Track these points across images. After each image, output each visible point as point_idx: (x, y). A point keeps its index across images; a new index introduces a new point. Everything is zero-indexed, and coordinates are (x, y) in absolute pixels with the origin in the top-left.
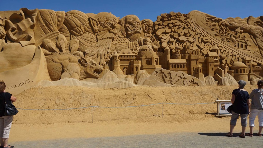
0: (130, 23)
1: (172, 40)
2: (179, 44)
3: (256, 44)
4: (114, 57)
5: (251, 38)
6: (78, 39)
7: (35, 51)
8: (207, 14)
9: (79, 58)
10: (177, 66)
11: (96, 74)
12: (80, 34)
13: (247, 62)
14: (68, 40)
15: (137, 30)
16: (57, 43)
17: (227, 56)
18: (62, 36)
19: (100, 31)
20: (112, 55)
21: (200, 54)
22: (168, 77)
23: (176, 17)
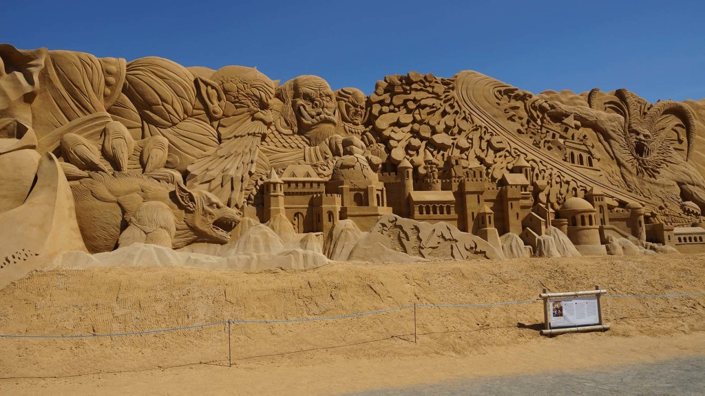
0: (307, 97)
1: (416, 142)
2: (435, 153)
3: (612, 155)
4: (268, 184)
5: (600, 141)
6: (164, 136)
7: (38, 168)
8: (496, 80)
9: (172, 188)
10: (431, 208)
11: (221, 233)
12: (172, 123)
13: (594, 197)
14: (135, 139)
15: (327, 114)
16: (103, 146)
17: (548, 183)
18: (117, 126)
19: (227, 116)
20: (261, 179)
21: (487, 178)
22: (413, 237)
23: (422, 85)
